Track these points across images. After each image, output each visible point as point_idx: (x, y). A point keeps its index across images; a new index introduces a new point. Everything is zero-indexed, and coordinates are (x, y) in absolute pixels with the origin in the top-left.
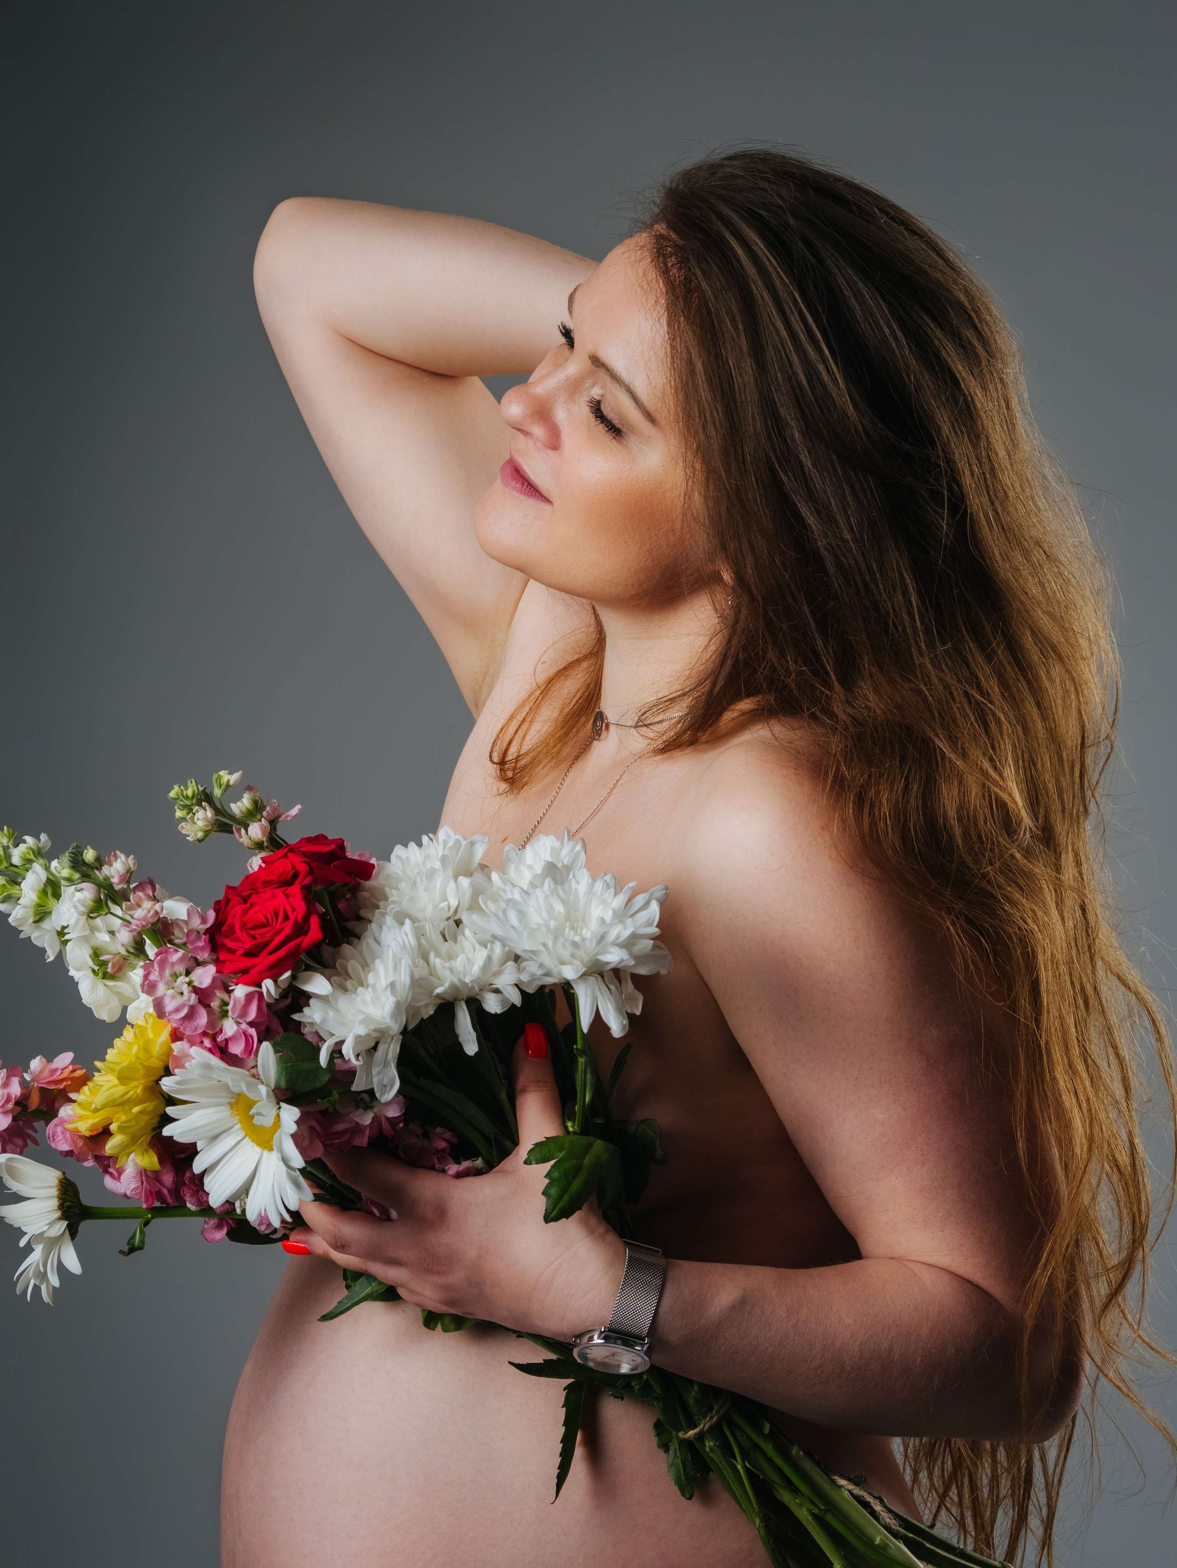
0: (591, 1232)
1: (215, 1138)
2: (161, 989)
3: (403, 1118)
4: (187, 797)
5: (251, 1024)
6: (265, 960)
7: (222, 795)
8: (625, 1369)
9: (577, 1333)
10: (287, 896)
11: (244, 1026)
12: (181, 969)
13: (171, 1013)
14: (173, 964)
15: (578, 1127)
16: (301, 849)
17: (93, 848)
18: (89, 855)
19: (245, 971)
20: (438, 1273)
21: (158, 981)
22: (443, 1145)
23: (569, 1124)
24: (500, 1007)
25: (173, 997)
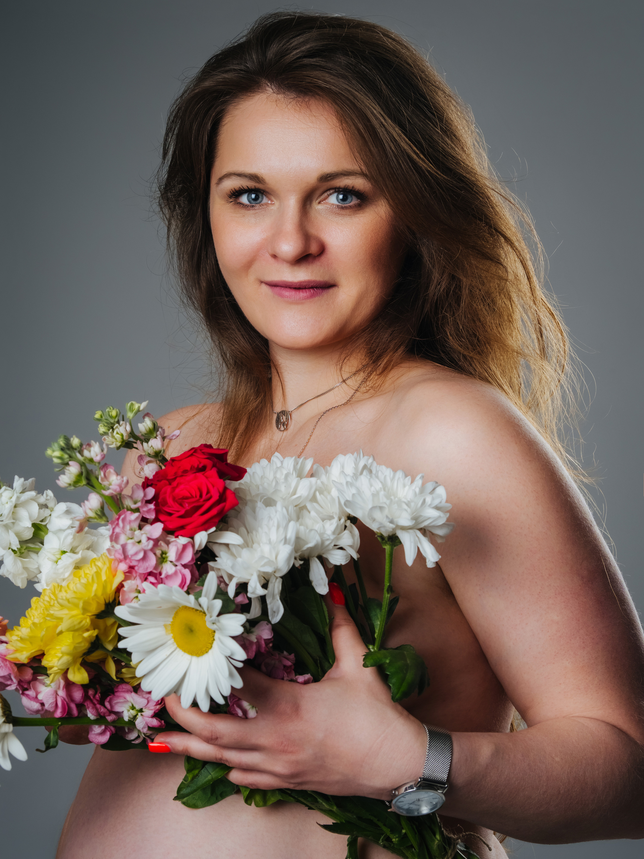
0: (401, 714)
1: (151, 651)
2: (123, 539)
3: (272, 640)
4: (111, 417)
5: (185, 566)
6: (197, 518)
7: (133, 417)
8: (425, 810)
9: (396, 787)
10: (207, 478)
11: (179, 567)
12: (135, 525)
13: (132, 556)
14: (130, 522)
15: (377, 648)
16: (203, 451)
17: (77, 437)
18: (75, 442)
19: (182, 527)
20: (291, 752)
21: (120, 533)
22: (289, 663)
23: (371, 647)
24: (345, 560)
25: (134, 544)
